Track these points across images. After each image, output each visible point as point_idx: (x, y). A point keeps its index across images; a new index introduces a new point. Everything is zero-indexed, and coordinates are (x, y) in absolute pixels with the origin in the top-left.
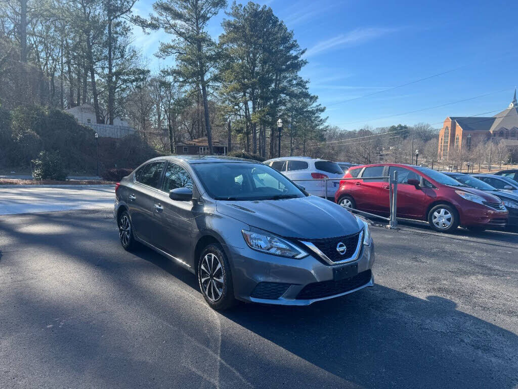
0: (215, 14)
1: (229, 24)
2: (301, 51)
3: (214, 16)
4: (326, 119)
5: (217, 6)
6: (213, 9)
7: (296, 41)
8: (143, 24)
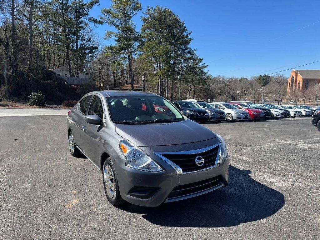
0: (135, 14)
1: (145, 20)
2: (189, 33)
3: (135, 15)
4: (208, 72)
5: (136, 10)
6: (134, 12)
7: (185, 27)
8: (95, 21)
